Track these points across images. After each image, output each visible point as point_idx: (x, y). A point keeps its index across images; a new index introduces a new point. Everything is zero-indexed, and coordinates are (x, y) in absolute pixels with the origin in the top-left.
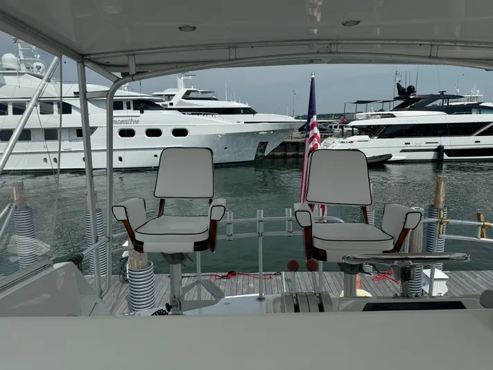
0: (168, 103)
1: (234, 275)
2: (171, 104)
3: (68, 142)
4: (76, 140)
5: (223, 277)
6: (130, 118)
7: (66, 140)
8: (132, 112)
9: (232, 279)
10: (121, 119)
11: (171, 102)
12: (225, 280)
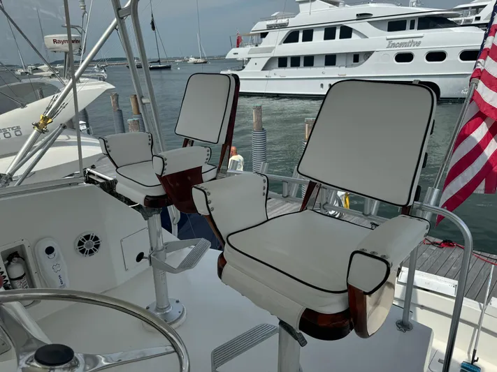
0: (473, 17)
1: (450, 246)
2: (478, 18)
3: (344, 68)
4: (352, 66)
5: (433, 244)
6: (411, 39)
7: (343, 66)
8: (416, 33)
9: (446, 250)
10: (400, 41)
11: (477, 16)
12: (434, 248)
